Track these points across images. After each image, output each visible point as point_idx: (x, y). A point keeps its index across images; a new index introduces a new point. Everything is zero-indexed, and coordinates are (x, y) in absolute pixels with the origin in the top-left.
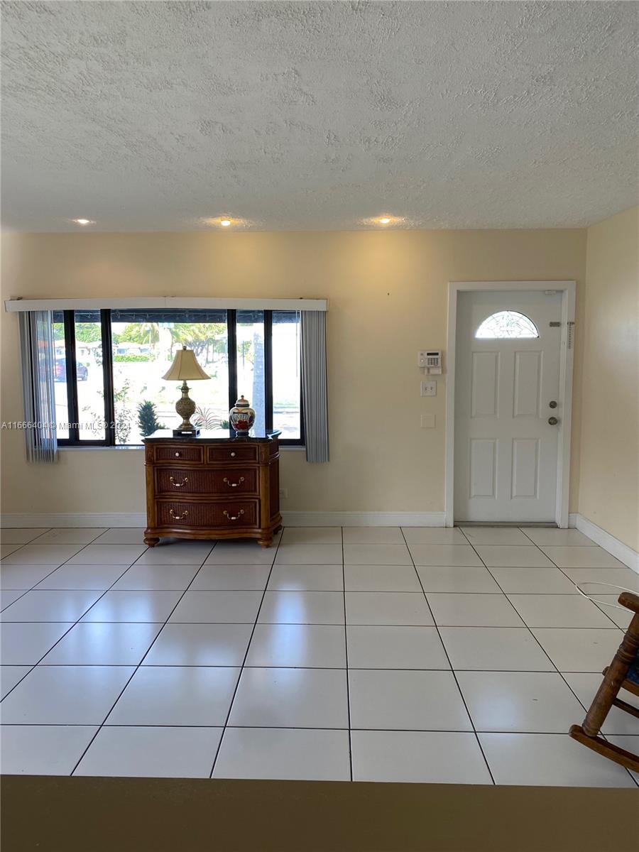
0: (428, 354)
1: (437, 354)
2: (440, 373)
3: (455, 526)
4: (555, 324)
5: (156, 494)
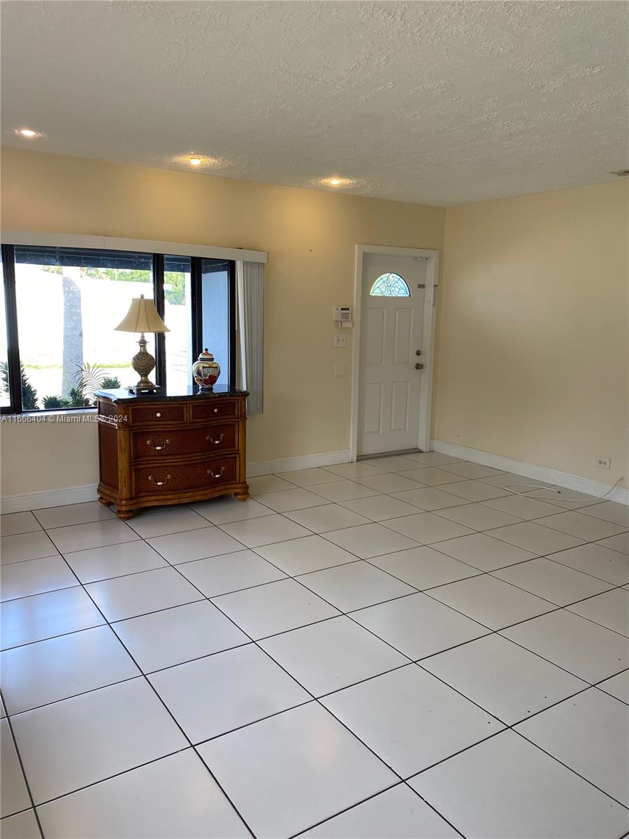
0: (342, 309)
1: (348, 309)
2: (351, 326)
3: (357, 461)
4: (422, 286)
5: (132, 460)
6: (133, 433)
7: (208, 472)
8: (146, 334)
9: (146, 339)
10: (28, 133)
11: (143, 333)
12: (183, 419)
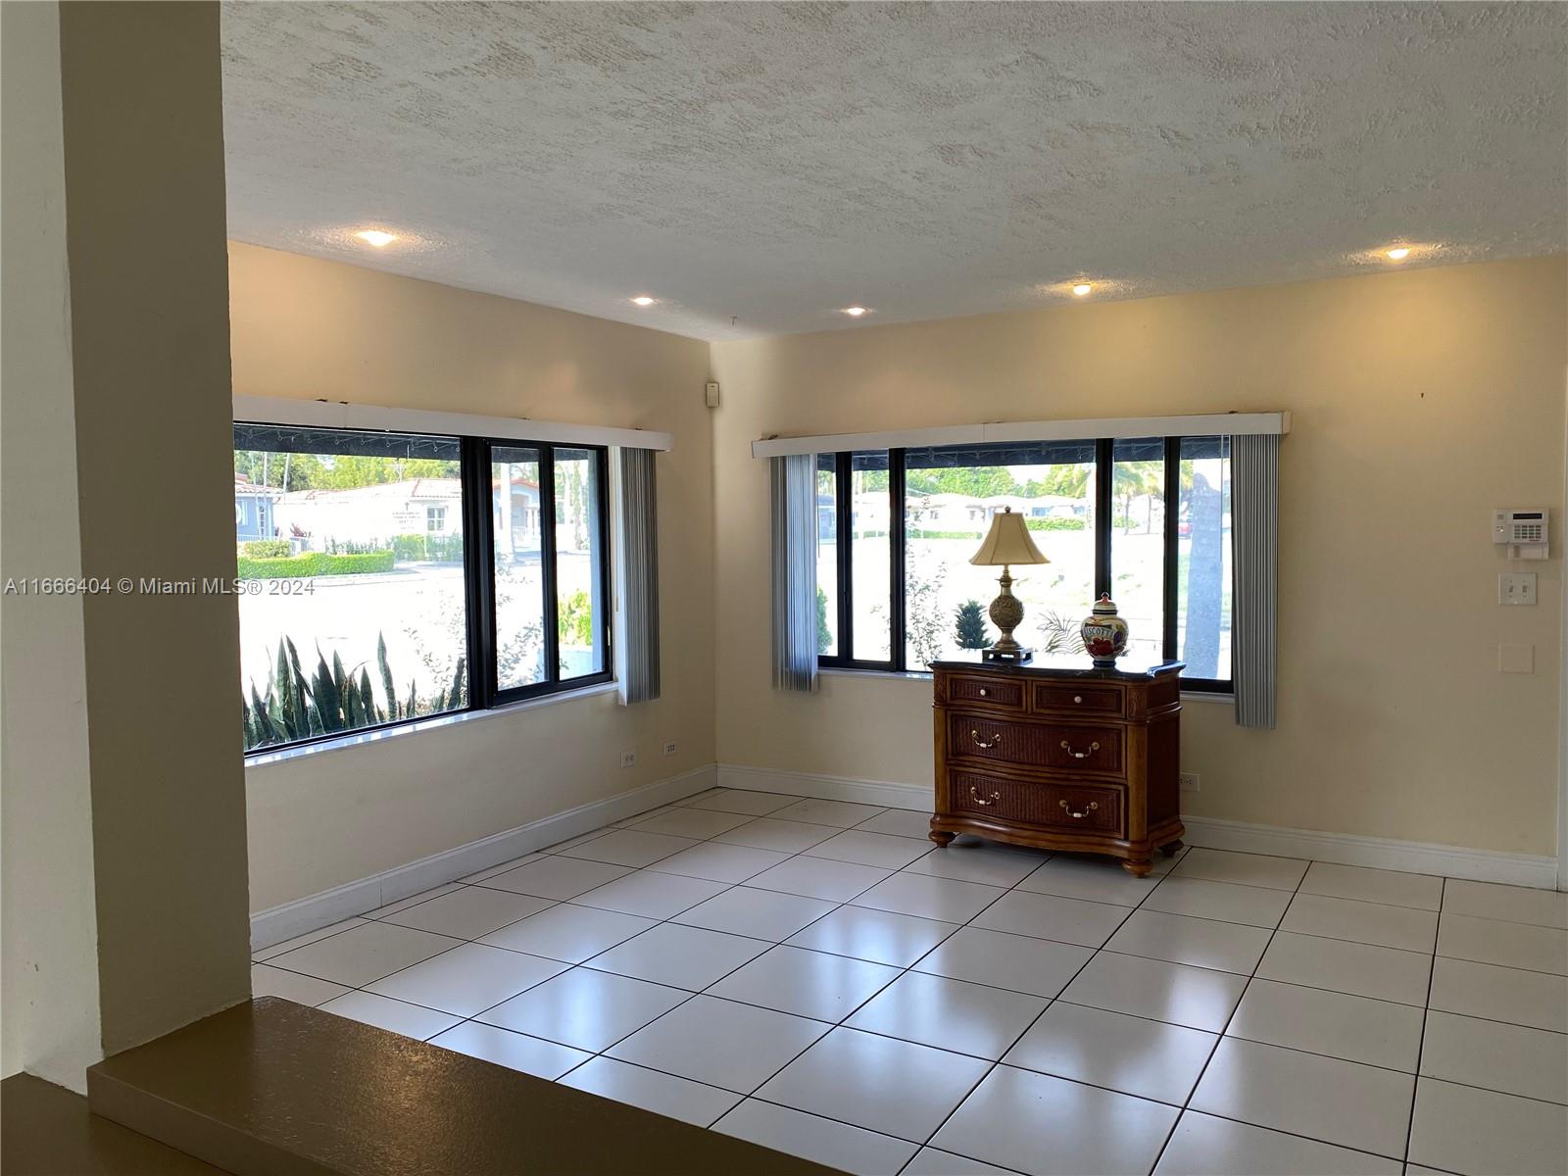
0: (1517, 516)
1: (1539, 516)
2: (1546, 556)
5: (950, 757)
6: (952, 716)
7: (1061, 803)
8: (1011, 568)
9: (1012, 575)
10: (856, 311)
11: (1006, 565)
12: (1020, 704)
